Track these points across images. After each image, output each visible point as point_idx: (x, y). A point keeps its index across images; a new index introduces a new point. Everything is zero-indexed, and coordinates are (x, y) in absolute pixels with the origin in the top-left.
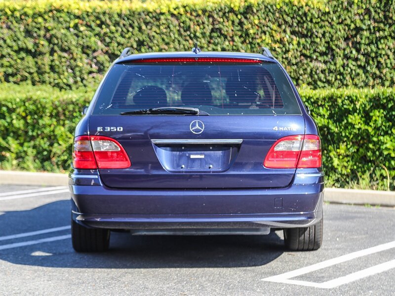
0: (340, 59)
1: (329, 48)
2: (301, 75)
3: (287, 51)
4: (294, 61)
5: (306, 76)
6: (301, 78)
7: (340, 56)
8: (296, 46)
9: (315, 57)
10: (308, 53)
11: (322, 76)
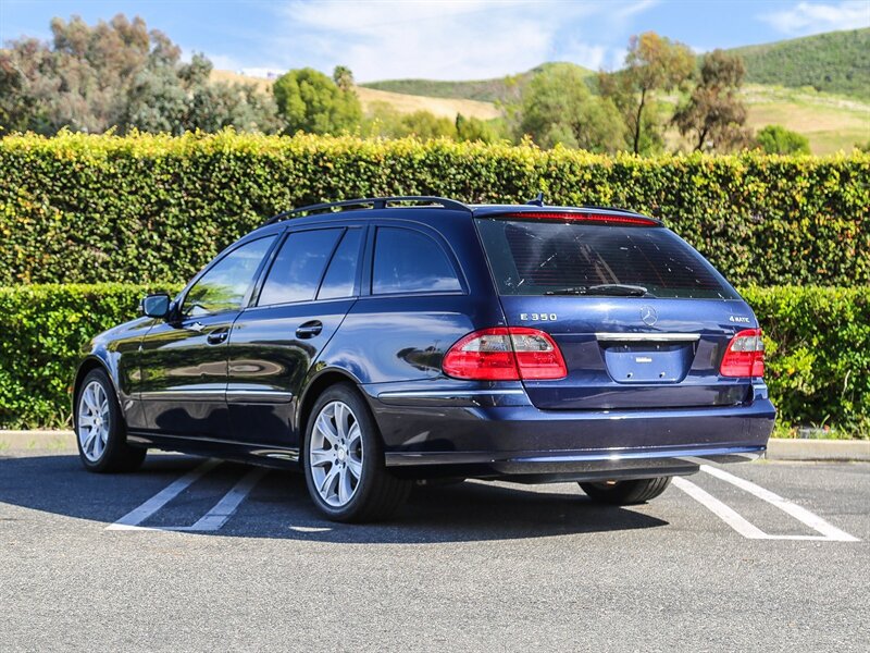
0: (134, 246)
1: (115, 229)
2: (68, 269)
3: (45, 231)
4: (56, 247)
5: (75, 271)
6: (67, 273)
7: (133, 242)
8: (58, 224)
9: (92, 242)
10: (79, 235)
11: (104, 271)
